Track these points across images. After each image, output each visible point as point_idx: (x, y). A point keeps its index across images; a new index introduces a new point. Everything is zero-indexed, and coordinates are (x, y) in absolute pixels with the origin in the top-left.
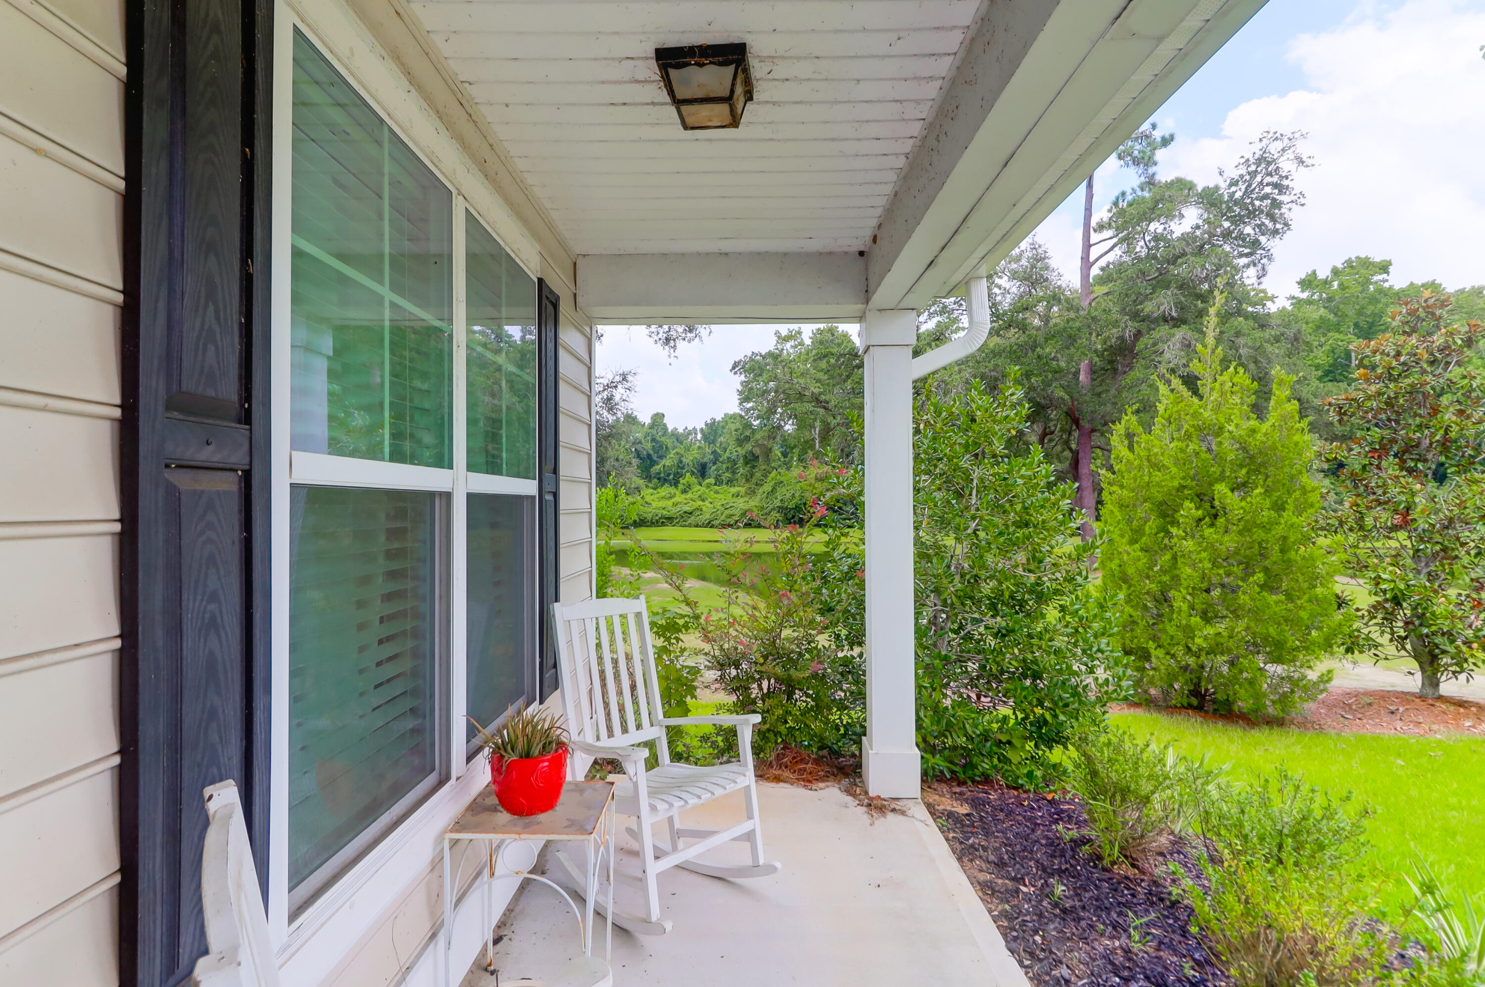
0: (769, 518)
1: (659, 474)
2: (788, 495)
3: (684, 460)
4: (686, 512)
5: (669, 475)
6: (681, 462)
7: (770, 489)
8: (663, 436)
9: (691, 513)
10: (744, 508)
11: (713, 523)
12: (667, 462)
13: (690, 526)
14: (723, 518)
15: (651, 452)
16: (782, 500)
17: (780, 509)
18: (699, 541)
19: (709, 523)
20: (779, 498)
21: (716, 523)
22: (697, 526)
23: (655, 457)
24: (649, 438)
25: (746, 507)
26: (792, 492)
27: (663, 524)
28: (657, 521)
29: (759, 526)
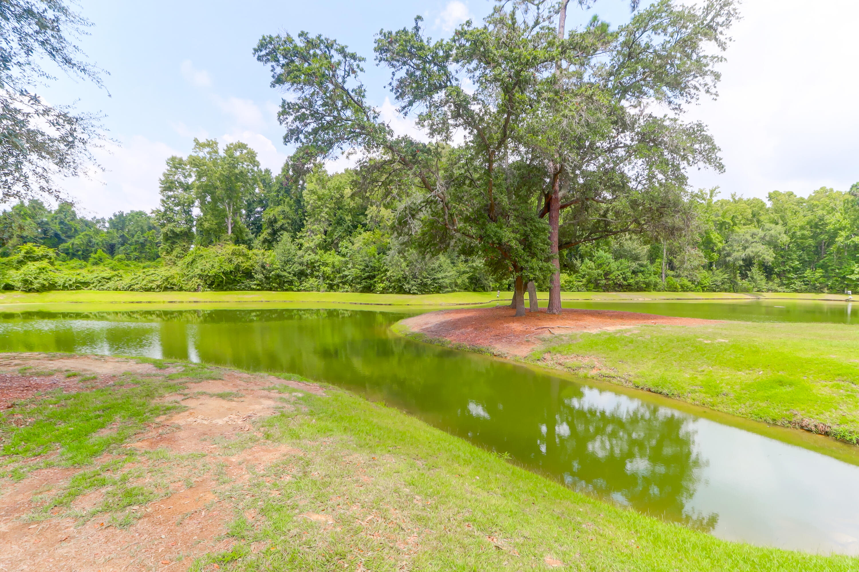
0: (190, 283)
1: (68, 250)
2: (208, 266)
3: (93, 240)
4: (104, 278)
5: (78, 251)
6: (90, 242)
7: (191, 260)
8: (72, 220)
9: (109, 279)
10: (166, 275)
11: (133, 287)
12: (77, 241)
13: (108, 289)
14: (144, 282)
15: (59, 232)
16: (202, 270)
17: (200, 276)
18: (120, 302)
19: (130, 287)
20: (200, 267)
21: (135, 287)
22: (116, 289)
23: (63, 237)
24: (57, 221)
25: (168, 274)
26: (212, 263)
27: (78, 288)
28: (71, 286)
29: (181, 289)
